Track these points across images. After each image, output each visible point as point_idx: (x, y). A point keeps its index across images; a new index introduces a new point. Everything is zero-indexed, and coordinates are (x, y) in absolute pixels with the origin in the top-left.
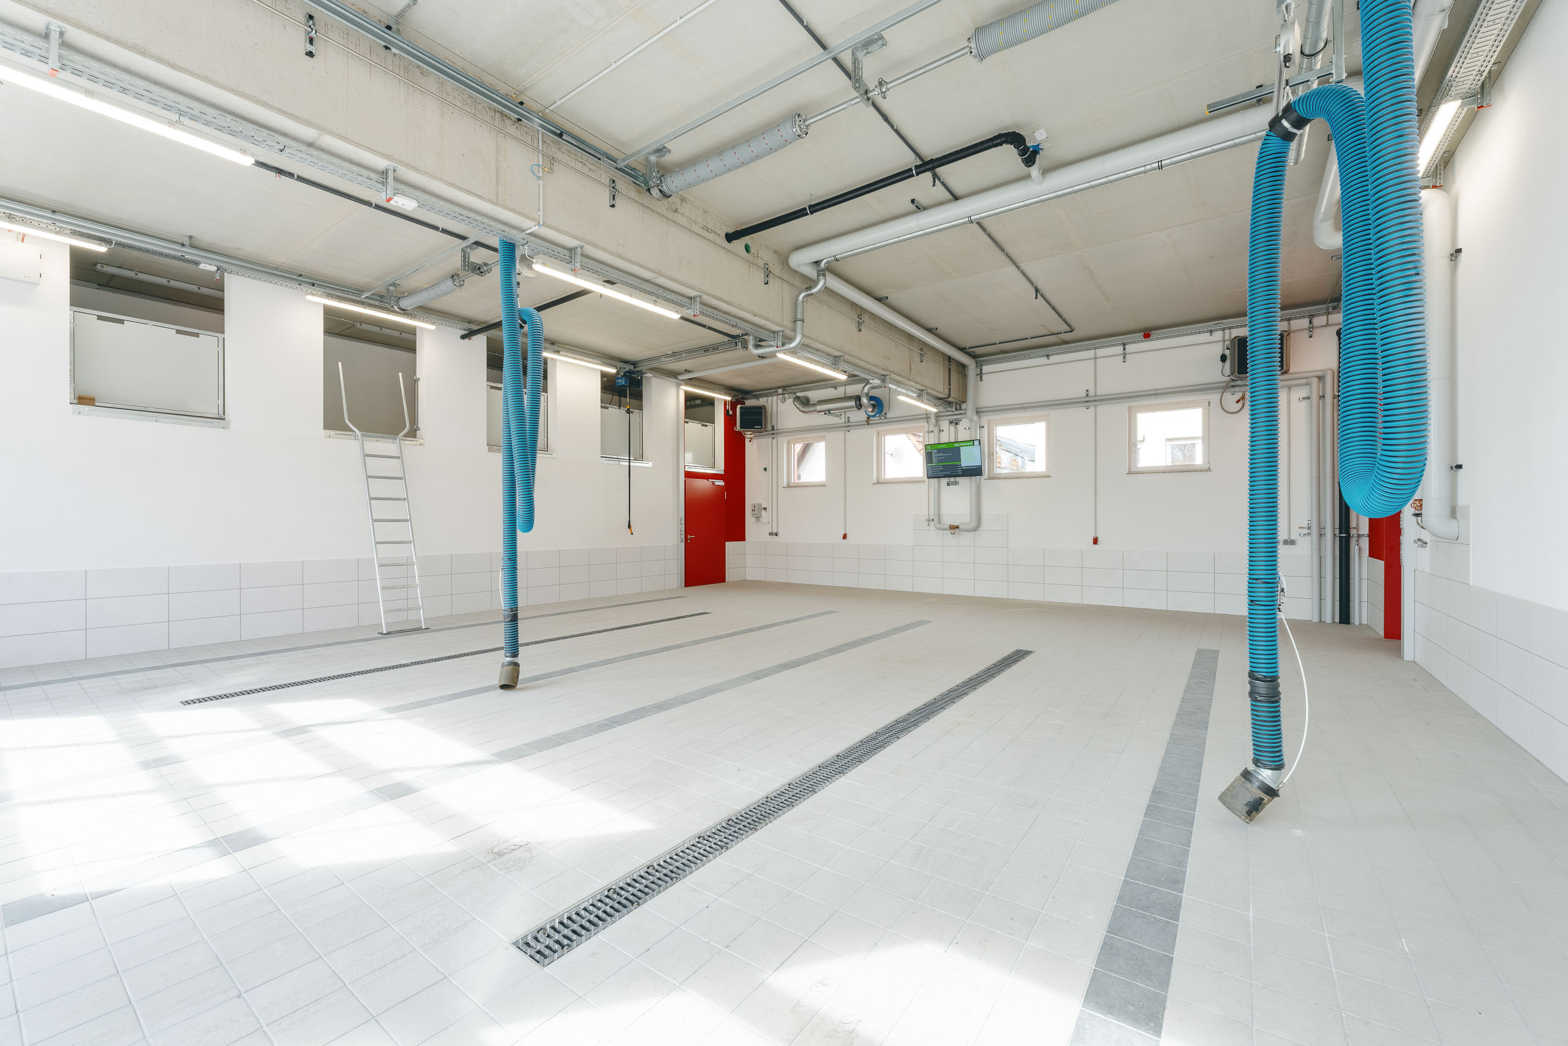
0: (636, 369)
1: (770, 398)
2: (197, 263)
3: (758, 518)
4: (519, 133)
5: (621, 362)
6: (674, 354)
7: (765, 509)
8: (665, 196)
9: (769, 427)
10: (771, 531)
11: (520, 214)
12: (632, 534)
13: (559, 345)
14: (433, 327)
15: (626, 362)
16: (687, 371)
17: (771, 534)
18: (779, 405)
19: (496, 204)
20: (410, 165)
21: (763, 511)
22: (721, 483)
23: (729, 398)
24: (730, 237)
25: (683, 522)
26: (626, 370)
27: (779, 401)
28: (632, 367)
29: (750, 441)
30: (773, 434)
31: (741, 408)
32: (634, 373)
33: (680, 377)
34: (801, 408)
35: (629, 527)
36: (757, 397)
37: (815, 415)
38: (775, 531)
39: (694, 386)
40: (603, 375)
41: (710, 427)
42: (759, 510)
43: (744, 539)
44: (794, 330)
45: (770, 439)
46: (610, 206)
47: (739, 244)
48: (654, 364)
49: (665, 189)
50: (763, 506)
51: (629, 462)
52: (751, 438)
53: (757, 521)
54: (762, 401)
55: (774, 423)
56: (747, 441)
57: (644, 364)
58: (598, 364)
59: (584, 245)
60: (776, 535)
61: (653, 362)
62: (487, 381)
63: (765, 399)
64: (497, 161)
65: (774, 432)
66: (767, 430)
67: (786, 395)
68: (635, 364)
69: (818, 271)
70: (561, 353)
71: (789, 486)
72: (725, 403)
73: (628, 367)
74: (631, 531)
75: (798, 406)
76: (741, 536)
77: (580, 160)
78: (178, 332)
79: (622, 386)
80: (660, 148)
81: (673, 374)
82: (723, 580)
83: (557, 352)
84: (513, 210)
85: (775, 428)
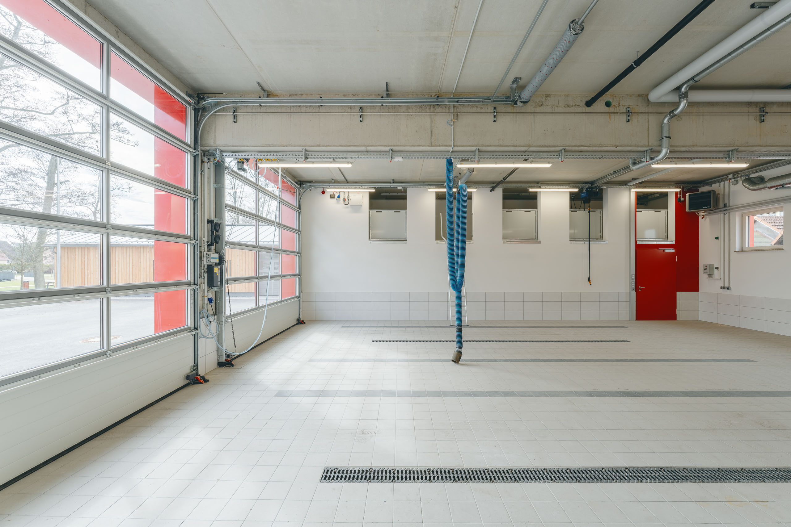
0: (594, 186)
1: (722, 184)
2: (397, 187)
3: (710, 275)
4: (442, 109)
5: (583, 184)
6: (615, 172)
7: (717, 268)
8: (525, 102)
9: (721, 205)
10: (723, 286)
11: (442, 146)
12: (591, 285)
13: (541, 183)
14: (475, 190)
15: (586, 183)
16: (634, 179)
17: (721, 288)
18: (731, 186)
19: (431, 146)
20: (395, 146)
21: (716, 271)
22: (672, 250)
23: (678, 190)
24: (589, 104)
25: (634, 277)
26: (586, 188)
27: (731, 184)
28: (590, 185)
29: (702, 218)
30: (725, 210)
31: (689, 195)
32: (593, 188)
33: (630, 184)
34: (750, 187)
35: (589, 280)
36: (710, 184)
37: (767, 190)
38: (726, 285)
39: (644, 187)
40: (571, 194)
41: (663, 212)
42: (711, 270)
43: (697, 290)
44: (661, 146)
45: (722, 215)
46: (494, 122)
47: (599, 105)
48: (605, 180)
49: (523, 100)
50: (716, 266)
51: (589, 242)
52: (704, 216)
53: (709, 277)
54: (715, 187)
55: (726, 202)
56: (700, 218)
57: (598, 182)
58: (568, 188)
59: (479, 147)
60: (728, 289)
61: (603, 180)
62: (503, 208)
63: (717, 184)
64: (431, 126)
65: (726, 208)
66: (720, 207)
67: (738, 179)
68: (592, 183)
69: (680, 96)
70: (542, 187)
71: (742, 251)
72: (677, 193)
73: (587, 186)
74: (590, 283)
75: (747, 186)
76: (694, 287)
77: (475, 106)
78: (395, 212)
79: (585, 197)
80: (514, 80)
81: (624, 183)
82: (675, 318)
83: (540, 187)
84: (440, 146)
85: (727, 205)
